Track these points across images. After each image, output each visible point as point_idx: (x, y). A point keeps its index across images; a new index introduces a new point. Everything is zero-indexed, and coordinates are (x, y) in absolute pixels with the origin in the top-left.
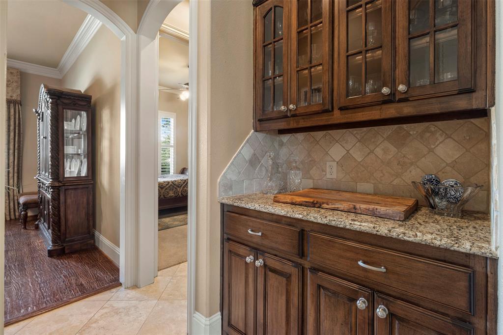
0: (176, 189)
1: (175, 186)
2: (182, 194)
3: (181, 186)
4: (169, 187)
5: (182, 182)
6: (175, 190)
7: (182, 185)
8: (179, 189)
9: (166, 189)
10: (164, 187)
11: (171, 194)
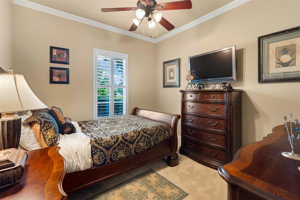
0: (128, 146)
1: (126, 143)
2: (135, 152)
3: (134, 142)
4: (118, 145)
5: (135, 135)
6: (126, 148)
7: (135, 140)
8: (131, 146)
9: (115, 149)
10: (112, 146)
11: (122, 154)
